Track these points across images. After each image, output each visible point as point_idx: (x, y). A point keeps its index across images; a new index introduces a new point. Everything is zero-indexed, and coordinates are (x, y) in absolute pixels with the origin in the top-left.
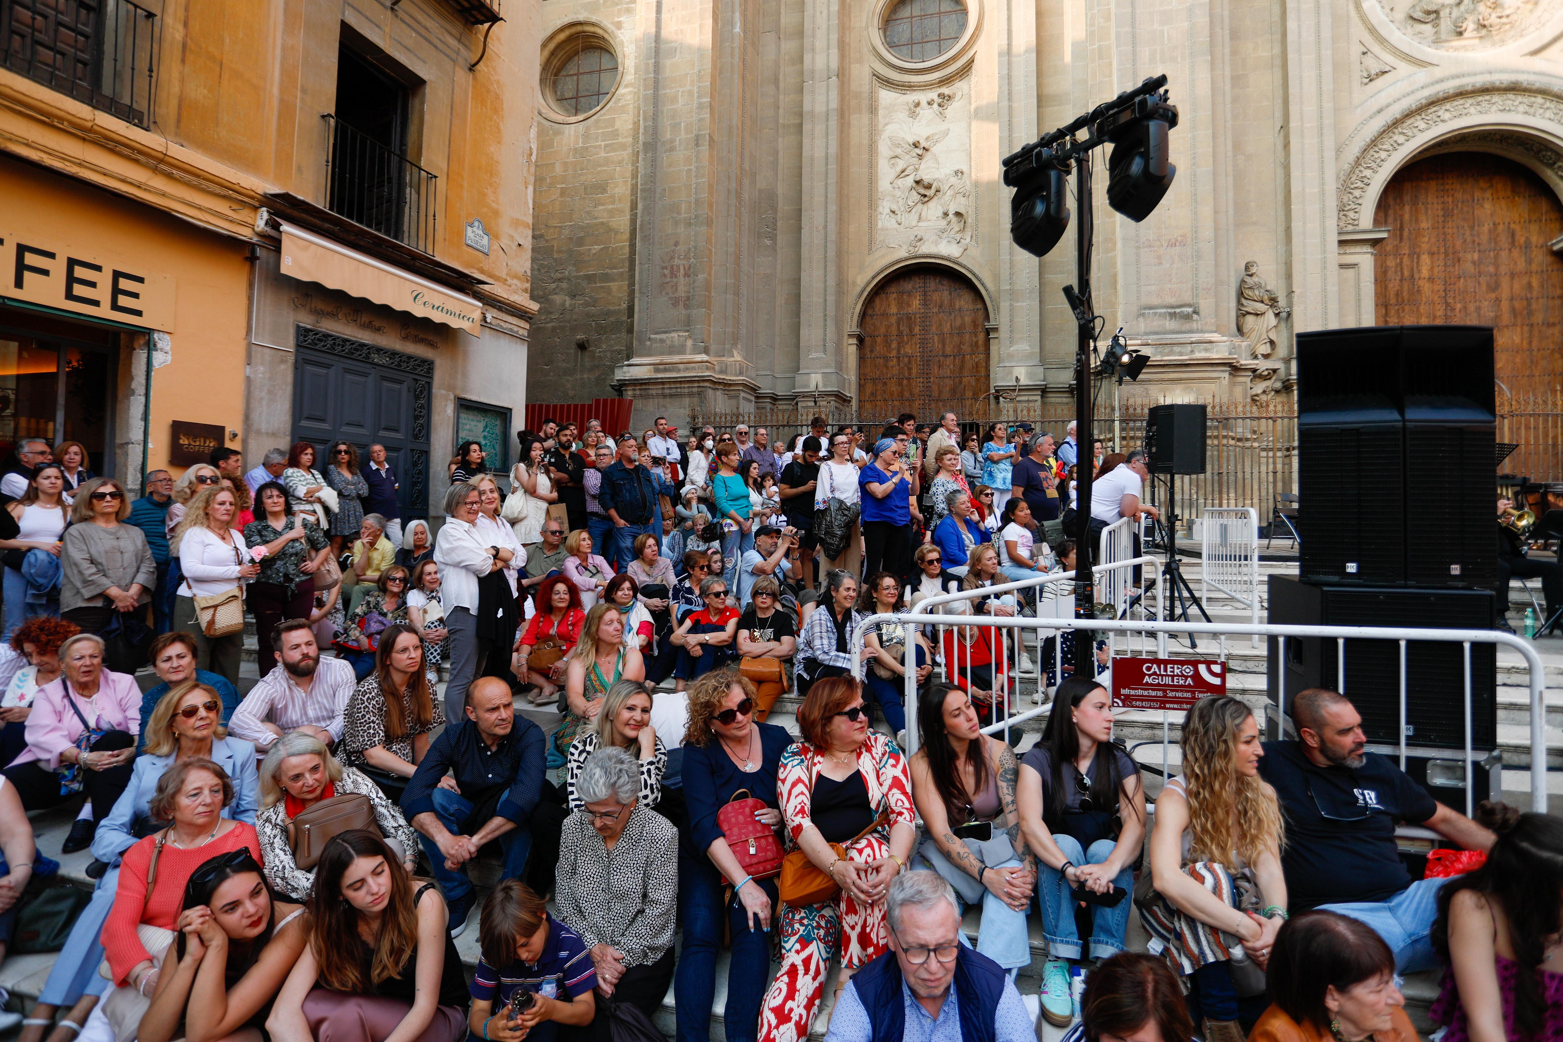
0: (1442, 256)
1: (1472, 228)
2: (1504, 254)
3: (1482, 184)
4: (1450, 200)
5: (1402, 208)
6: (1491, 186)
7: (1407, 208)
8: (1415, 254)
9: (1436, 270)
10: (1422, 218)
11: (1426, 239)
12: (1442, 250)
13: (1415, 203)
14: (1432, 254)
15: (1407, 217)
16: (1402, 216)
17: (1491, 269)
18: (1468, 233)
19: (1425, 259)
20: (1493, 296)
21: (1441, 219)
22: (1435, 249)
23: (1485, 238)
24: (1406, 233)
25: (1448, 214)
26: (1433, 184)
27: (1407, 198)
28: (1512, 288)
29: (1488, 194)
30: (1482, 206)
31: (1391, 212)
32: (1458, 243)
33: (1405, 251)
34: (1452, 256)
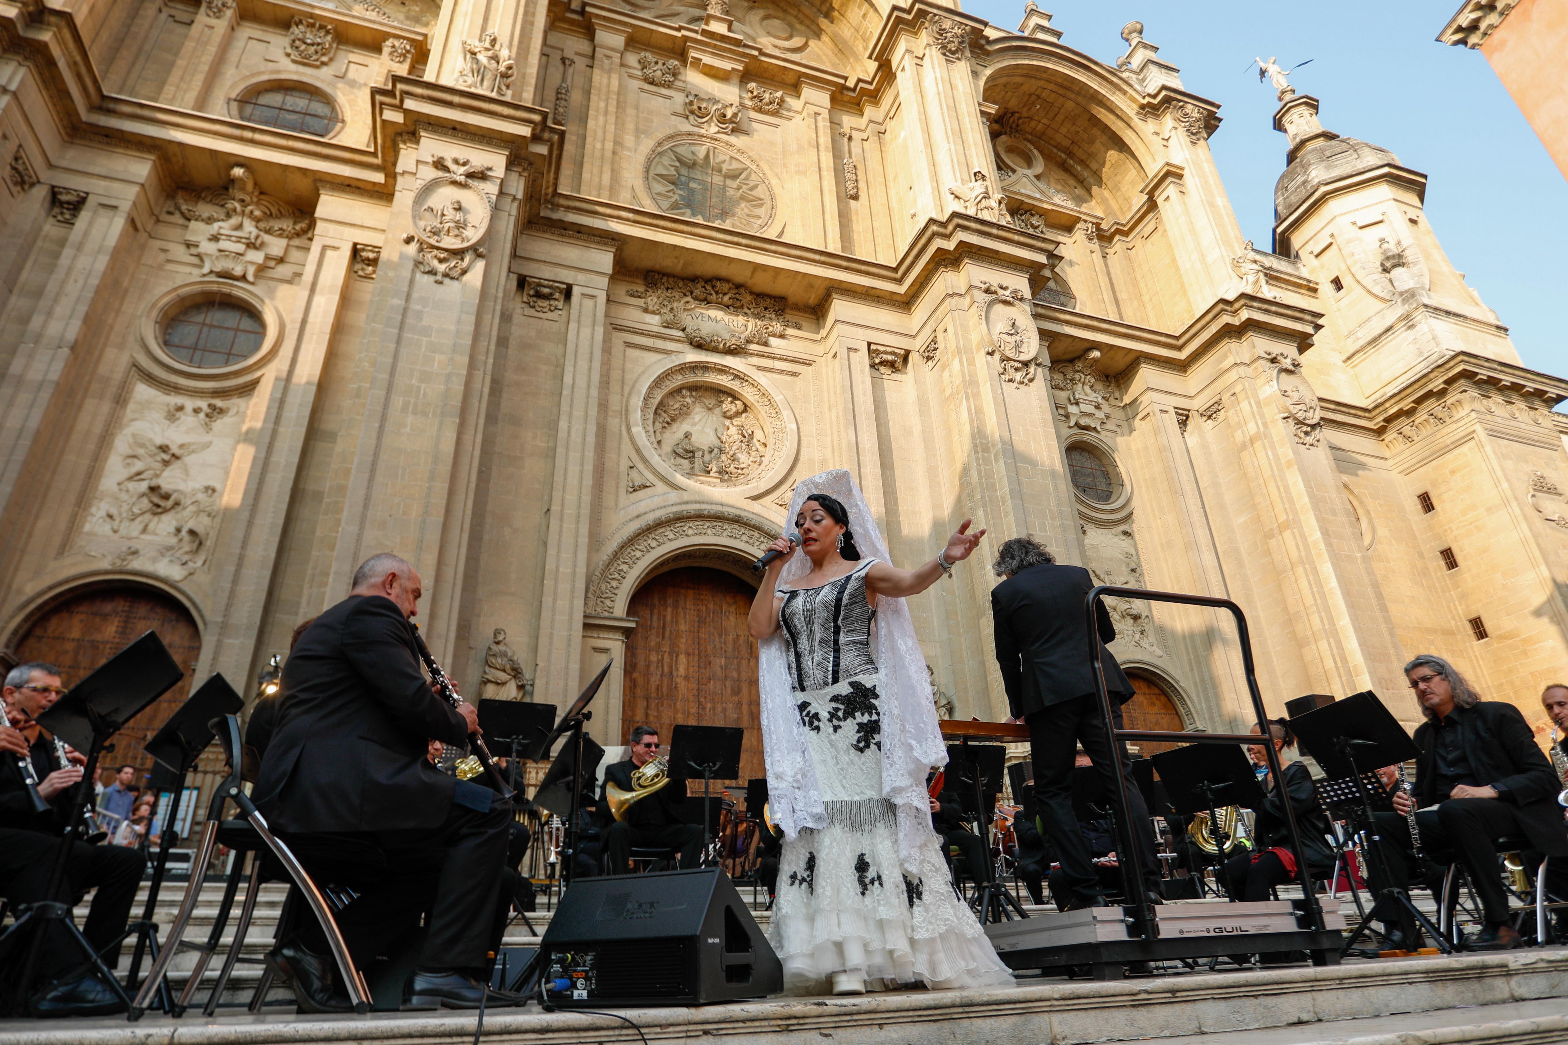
0: (697, 658)
1: (720, 636)
2: (744, 662)
3: (729, 600)
4: (704, 609)
5: (665, 610)
6: (735, 603)
7: (669, 610)
8: (674, 653)
9: (691, 670)
10: (682, 621)
11: (684, 640)
12: (697, 652)
13: (676, 606)
14: (688, 654)
15: (669, 618)
16: (665, 616)
17: (735, 674)
18: (717, 639)
19: (682, 658)
20: (736, 699)
21: (696, 625)
22: (690, 650)
23: (730, 647)
24: (667, 633)
25: (702, 621)
26: (691, 592)
27: (670, 601)
28: (750, 694)
29: (732, 609)
30: (728, 618)
31: (656, 611)
32: (710, 647)
33: (666, 649)
34: (703, 659)
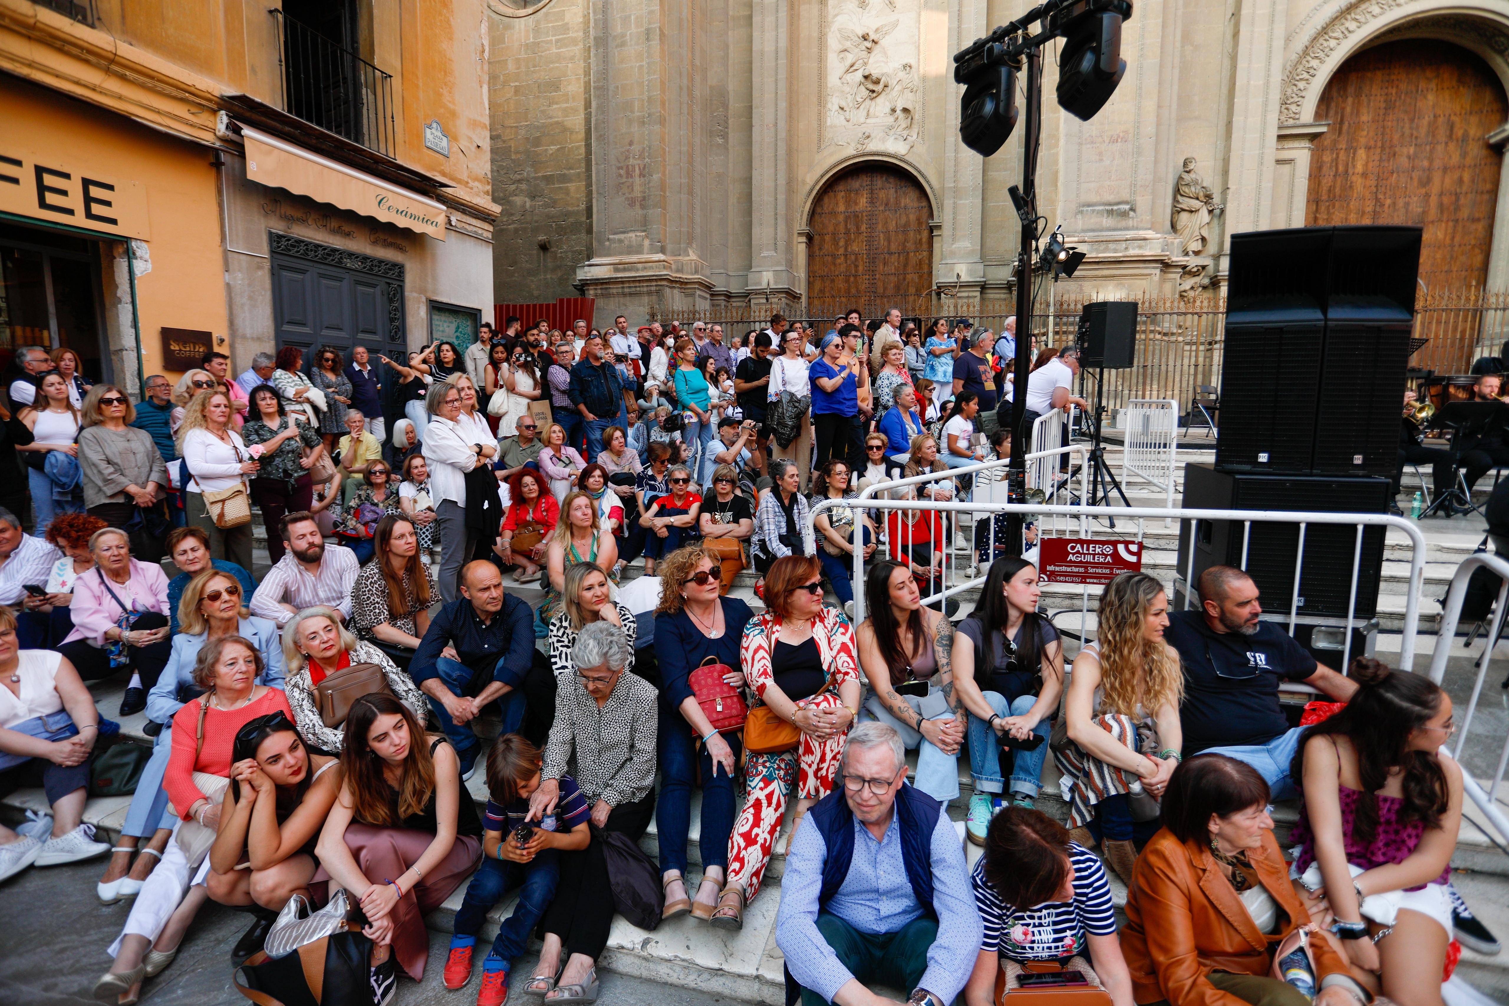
0: (1379, 150)
1: (1412, 120)
2: (1440, 148)
3: (1430, 74)
4: (1394, 91)
5: (1344, 101)
6: (1438, 76)
7: (1350, 100)
8: (1351, 149)
9: (1371, 165)
10: (1364, 110)
11: (1365, 133)
12: (1379, 144)
13: (1358, 95)
14: (1368, 148)
15: (1348, 109)
16: (1343, 109)
17: (1426, 163)
18: (1407, 125)
19: (1361, 153)
20: (1423, 191)
21: (1382, 112)
22: (1372, 143)
23: (1423, 131)
24: (1345, 127)
25: (1389, 106)
26: (1379, 74)
27: (1351, 90)
28: (1443, 182)
29: (1434, 84)
30: (1425, 97)
31: (1333, 105)
32: (1396, 137)
33: (1343, 145)
34: (1388, 151)
